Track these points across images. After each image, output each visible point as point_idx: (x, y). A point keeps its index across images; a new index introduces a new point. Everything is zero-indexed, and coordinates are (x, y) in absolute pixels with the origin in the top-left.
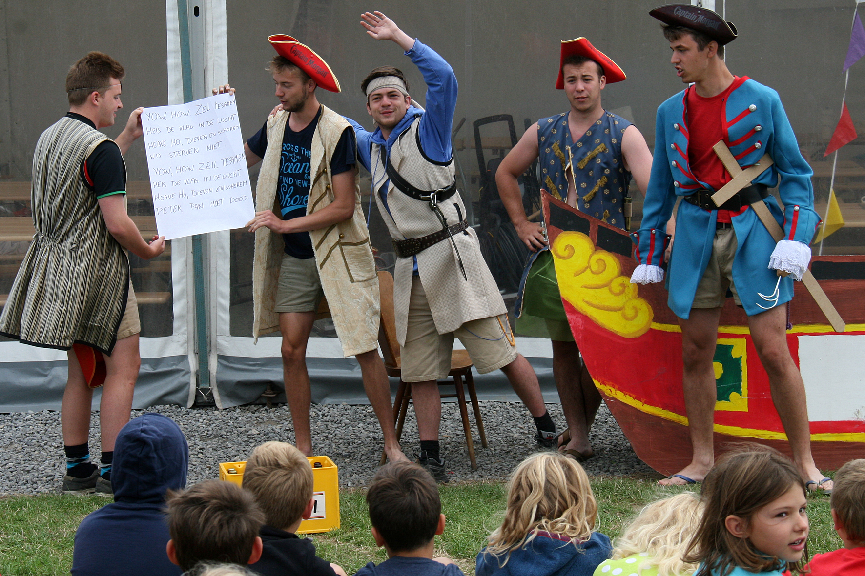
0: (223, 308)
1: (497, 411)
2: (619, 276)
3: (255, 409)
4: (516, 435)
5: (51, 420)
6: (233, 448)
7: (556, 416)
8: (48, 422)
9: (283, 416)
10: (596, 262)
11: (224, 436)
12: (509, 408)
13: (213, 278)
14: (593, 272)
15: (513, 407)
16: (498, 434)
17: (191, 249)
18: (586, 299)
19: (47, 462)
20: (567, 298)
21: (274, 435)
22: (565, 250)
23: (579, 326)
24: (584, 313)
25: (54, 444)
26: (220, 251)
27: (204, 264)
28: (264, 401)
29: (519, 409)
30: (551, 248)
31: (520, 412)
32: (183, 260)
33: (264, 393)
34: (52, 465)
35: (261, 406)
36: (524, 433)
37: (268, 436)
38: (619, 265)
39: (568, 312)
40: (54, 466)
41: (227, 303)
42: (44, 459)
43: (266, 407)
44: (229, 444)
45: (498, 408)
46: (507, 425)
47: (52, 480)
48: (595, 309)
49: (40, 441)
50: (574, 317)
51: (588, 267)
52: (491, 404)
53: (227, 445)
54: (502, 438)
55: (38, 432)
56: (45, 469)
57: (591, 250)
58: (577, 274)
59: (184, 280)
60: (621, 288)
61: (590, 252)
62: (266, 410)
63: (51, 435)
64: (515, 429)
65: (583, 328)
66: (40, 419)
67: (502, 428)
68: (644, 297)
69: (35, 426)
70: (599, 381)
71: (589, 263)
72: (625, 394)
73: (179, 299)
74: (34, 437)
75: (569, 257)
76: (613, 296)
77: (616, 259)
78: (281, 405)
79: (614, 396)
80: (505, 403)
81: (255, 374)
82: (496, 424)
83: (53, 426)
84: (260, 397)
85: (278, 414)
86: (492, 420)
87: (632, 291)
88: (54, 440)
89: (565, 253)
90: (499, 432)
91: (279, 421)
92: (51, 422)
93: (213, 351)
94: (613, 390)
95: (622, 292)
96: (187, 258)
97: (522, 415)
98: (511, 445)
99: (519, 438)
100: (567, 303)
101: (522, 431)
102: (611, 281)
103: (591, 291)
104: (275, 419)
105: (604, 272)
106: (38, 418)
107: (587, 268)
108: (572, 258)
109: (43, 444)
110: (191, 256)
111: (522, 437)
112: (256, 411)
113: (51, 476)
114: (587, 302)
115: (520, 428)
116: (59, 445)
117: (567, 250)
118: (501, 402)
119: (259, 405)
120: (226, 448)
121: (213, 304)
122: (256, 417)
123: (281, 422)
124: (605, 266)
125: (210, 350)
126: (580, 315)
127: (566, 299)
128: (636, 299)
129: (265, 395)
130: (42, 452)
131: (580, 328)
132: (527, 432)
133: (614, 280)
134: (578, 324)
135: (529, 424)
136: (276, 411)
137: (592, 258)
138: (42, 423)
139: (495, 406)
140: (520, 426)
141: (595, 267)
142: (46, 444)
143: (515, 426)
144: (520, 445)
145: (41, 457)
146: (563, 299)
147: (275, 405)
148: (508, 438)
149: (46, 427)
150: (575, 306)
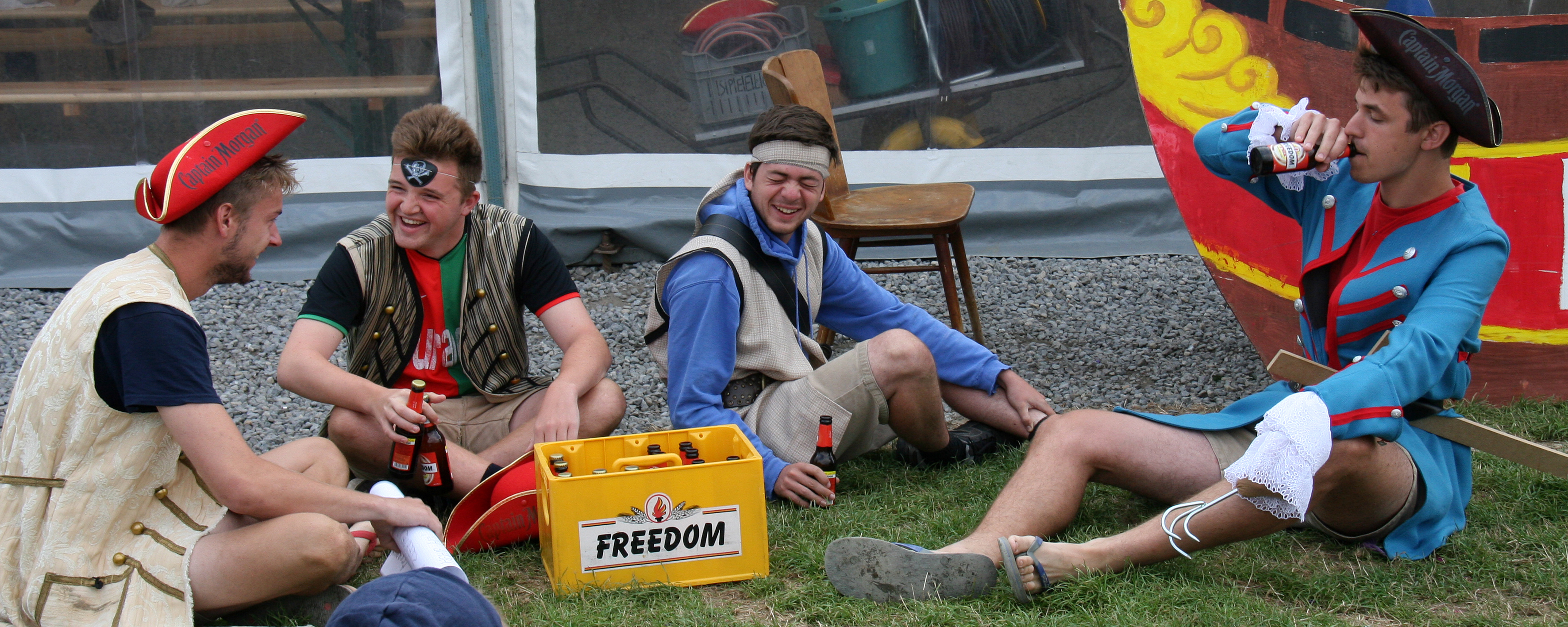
0: (526, 107)
1: (989, 275)
2: (1246, 56)
3: (584, 273)
4: (1029, 322)
5: (247, 297)
6: (551, 353)
7: (1089, 282)
8: (241, 302)
9: (630, 288)
10: (1205, 31)
11: (535, 329)
12: (1006, 268)
13: (507, 55)
14: (1198, 50)
15: (1012, 267)
16: (998, 320)
17: (468, 9)
18: (1185, 99)
19: (236, 382)
20: (1151, 97)
21: (619, 327)
22: (1148, 10)
23: (1171, 147)
24: (1181, 124)
25: (249, 346)
26: (518, 10)
27: (491, 33)
28: (598, 261)
29: (1022, 270)
30: (1123, 6)
31: (1026, 275)
32: (456, 26)
33: (598, 247)
34: (243, 388)
35: (593, 268)
36: (1041, 316)
37: (609, 330)
38: (1245, 36)
39: (1152, 122)
40: (247, 391)
41: (531, 99)
42: (230, 378)
43: (602, 271)
44: (545, 346)
45: (989, 270)
46: (1010, 301)
47: (243, 421)
48: (1200, 116)
49: (226, 339)
50: (1162, 131)
51: (1190, 40)
52: (977, 262)
53: (541, 348)
54: (1006, 328)
55: (224, 321)
56: (231, 400)
57: (1194, 11)
58: (1169, 53)
59: (459, 61)
60: (1247, 78)
61: (1193, 13)
62: (602, 275)
63: (244, 326)
64: (1024, 310)
65: (1178, 149)
66: (228, 296)
67: (1002, 309)
68: (1288, 94)
69: (219, 308)
70: (1206, 245)
71: (1190, 32)
72: (1251, 267)
73: (452, 93)
74: (216, 331)
75: (1156, 22)
76: (1233, 92)
77: (1240, 26)
78: (627, 266)
79: (1233, 270)
80: (1000, 258)
81: (581, 216)
82: (990, 301)
83: (250, 309)
84: (592, 254)
85: (624, 284)
86: (983, 293)
87: (1267, 83)
88: (249, 339)
89: (1148, 16)
90: (999, 316)
91: (625, 296)
92: (244, 300)
93: (511, 177)
94: (1230, 259)
95: (1250, 85)
96: (463, 23)
97: (1031, 282)
98: (1024, 342)
99: (1036, 328)
100: (1150, 106)
101: (1036, 312)
102: (1231, 65)
103: (1194, 84)
104: (619, 294)
105: (1218, 49)
106: (224, 294)
107: (1186, 42)
108: (1160, 25)
109: (230, 345)
110: (469, 20)
111: (1040, 325)
112: (585, 277)
113: (241, 413)
114: (1187, 104)
115: (1032, 306)
116: (258, 347)
117: (1152, 12)
118: (991, 258)
119: (589, 266)
120: (541, 354)
121: (508, 100)
122: (587, 290)
123: (629, 300)
124: (1221, 38)
125: (507, 177)
126: (1173, 128)
127: (1148, 99)
128: (1275, 97)
129: (600, 252)
130: (228, 362)
131: (1173, 150)
132: (1045, 315)
133: (1237, 64)
134: (1170, 144)
135: (1047, 300)
136: (620, 278)
137: (1198, 23)
138: (230, 304)
139: (984, 266)
140: (1031, 302)
141: (1201, 41)
142: (235, 345)
143: (1023, 303)
144: (1040, 341)
145: (226, 373)
146: (1144, 99)
147: (616, 266)
148: (1017, 328)
149: (238, 311)
150: (1165, 112)
